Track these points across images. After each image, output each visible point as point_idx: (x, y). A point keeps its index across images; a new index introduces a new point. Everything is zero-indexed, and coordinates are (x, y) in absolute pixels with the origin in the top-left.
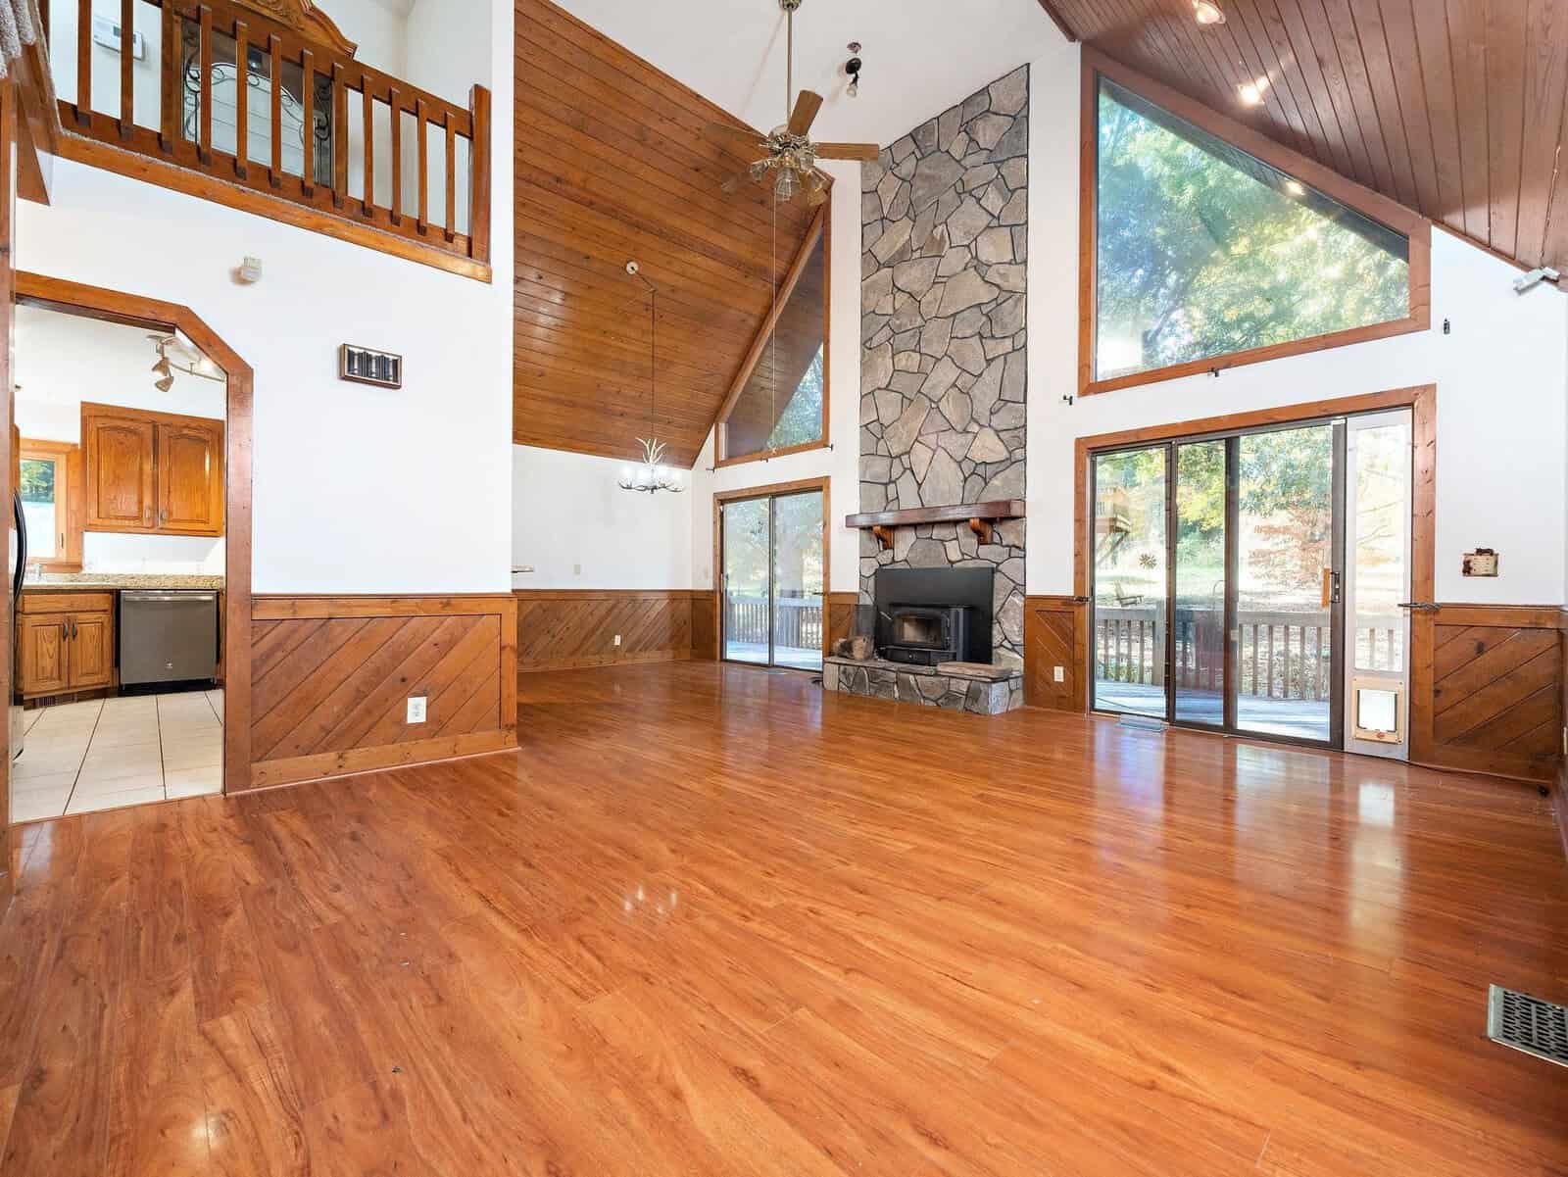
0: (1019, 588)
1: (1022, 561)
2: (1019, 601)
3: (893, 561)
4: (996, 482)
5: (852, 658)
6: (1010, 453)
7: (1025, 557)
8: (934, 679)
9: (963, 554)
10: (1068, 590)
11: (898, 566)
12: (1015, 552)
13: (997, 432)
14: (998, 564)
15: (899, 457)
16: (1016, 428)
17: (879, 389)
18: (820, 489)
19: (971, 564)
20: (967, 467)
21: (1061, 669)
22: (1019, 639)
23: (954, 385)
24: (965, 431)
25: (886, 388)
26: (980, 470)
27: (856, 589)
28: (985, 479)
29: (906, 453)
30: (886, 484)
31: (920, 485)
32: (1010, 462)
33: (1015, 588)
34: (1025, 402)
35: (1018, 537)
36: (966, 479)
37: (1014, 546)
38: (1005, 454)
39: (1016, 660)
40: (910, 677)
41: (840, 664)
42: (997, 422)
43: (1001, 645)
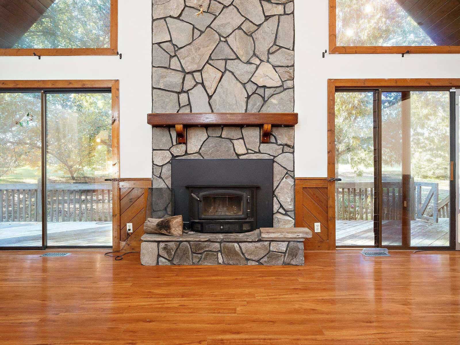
0: (290, 173)
1: (291, 155)
2: (290, 181)
3: (186, 153)
4: (274, 101)
5: (170, 234)
6: (282, 82)
7: (294, 152)
8: (258, 244)
9: (247, 149)
10: (323, 173)
11: (192, 157)
12: (286, 149)
13: (274, 67)
14: (275, 157)
15: (191, 73)
16: (288, 67)
17: (170, 17)
18: (108, 90)
19: (254, 157)
20: (251, 88)
21: (319, 224)
22: (291, 207)
23: (239, 28)
24: (249, 63)
25: (178, 18)
26: (260, 91)
27: (149, 176)
28: (263, 98)
29: (200, 71)
30: (179, 93)
31: (210, 97)
32: (282, 88)
33: (287, 173)
34: (293, 50)
35: (289, 139)
36: (249, 97)
37: (286, 145)
38: (279, 83)
39: (289, 221)
40: (236, 245)
41: (158, 242)
42: (274, 59)
43: (278, 212)
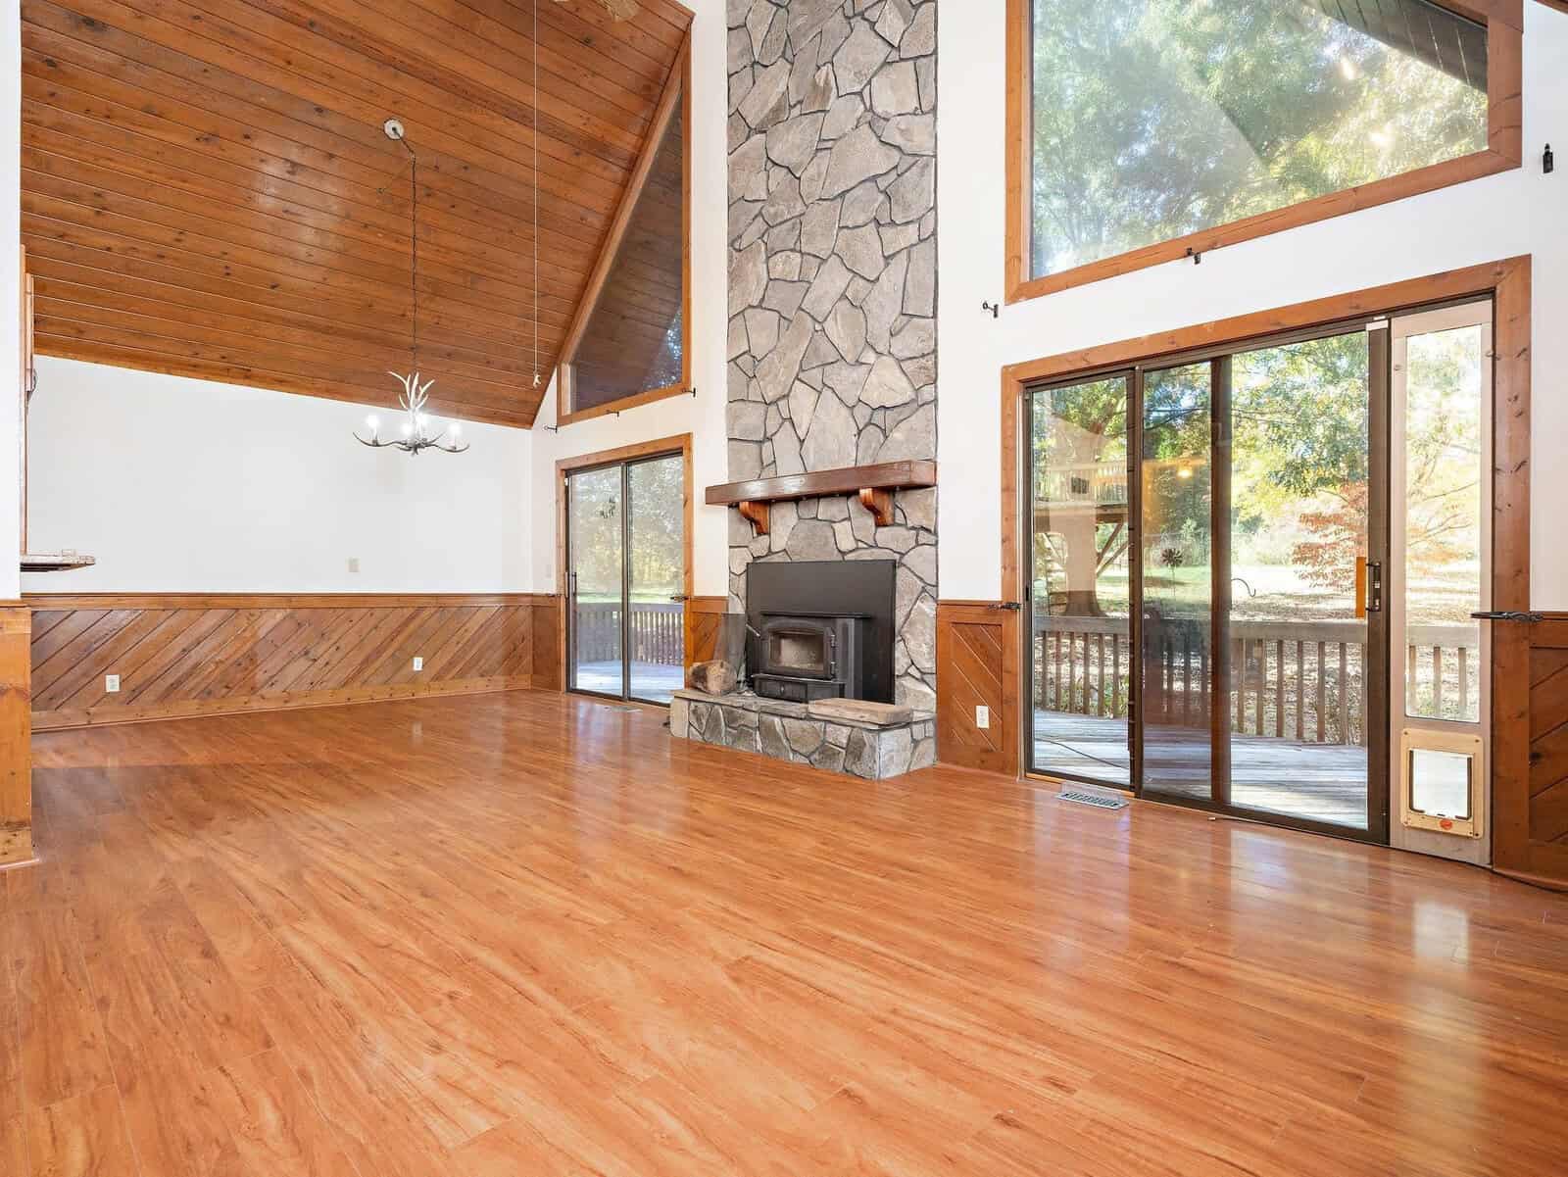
0: (929, 589)
1: (933, 548)
2: (928, 608)
3: (770, 552)
4: (897, 435)
5: (706, 691)
6: (917, 390)
7: (937, 542)
8: (806, 724)
9: (857, 540)
10: (992, 592)
11: (776, 559)
12: (924, 537)
13: (899, 361)
14: (902, 555)
15: (775, 402)
16: (923, 356)
17: (750, 306)
18: (678, 452)
19: (866, 555)
20: (862, 413)
21: (986, 709)
22: (929, 665)
23: (844, 297)
24: (858, 363)
25: (760, 306)
26: (878, 417)
27: (724, 592)
28: (884, 431)
29: (786, 396)
30: (761, 442)
31: (802, 442)
32: (915, 404)
33: (924, 590)
34: (935, 316)
35: (927, 516)
36: (860, 432)
37: (922, 528)
38: (909, 394)
39: (925, 695)
40: (777, 720)
41: (690, 700)
42: (899, 347)
43: (907, 674)
